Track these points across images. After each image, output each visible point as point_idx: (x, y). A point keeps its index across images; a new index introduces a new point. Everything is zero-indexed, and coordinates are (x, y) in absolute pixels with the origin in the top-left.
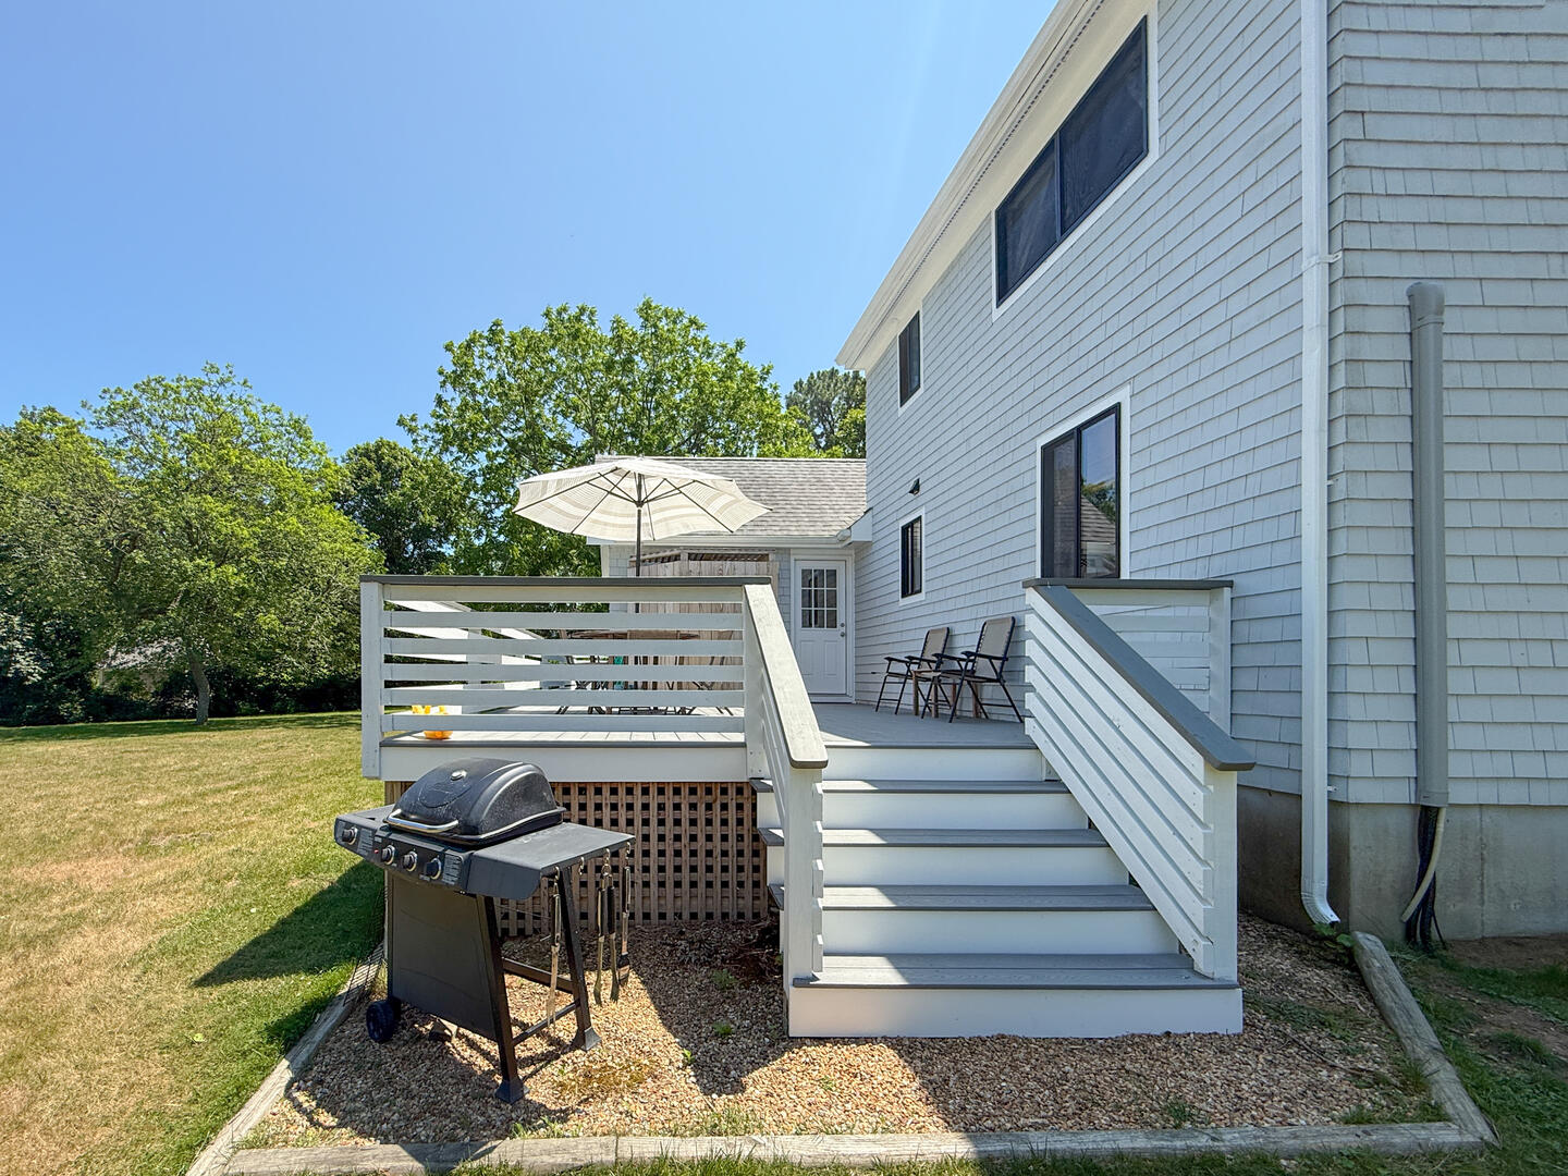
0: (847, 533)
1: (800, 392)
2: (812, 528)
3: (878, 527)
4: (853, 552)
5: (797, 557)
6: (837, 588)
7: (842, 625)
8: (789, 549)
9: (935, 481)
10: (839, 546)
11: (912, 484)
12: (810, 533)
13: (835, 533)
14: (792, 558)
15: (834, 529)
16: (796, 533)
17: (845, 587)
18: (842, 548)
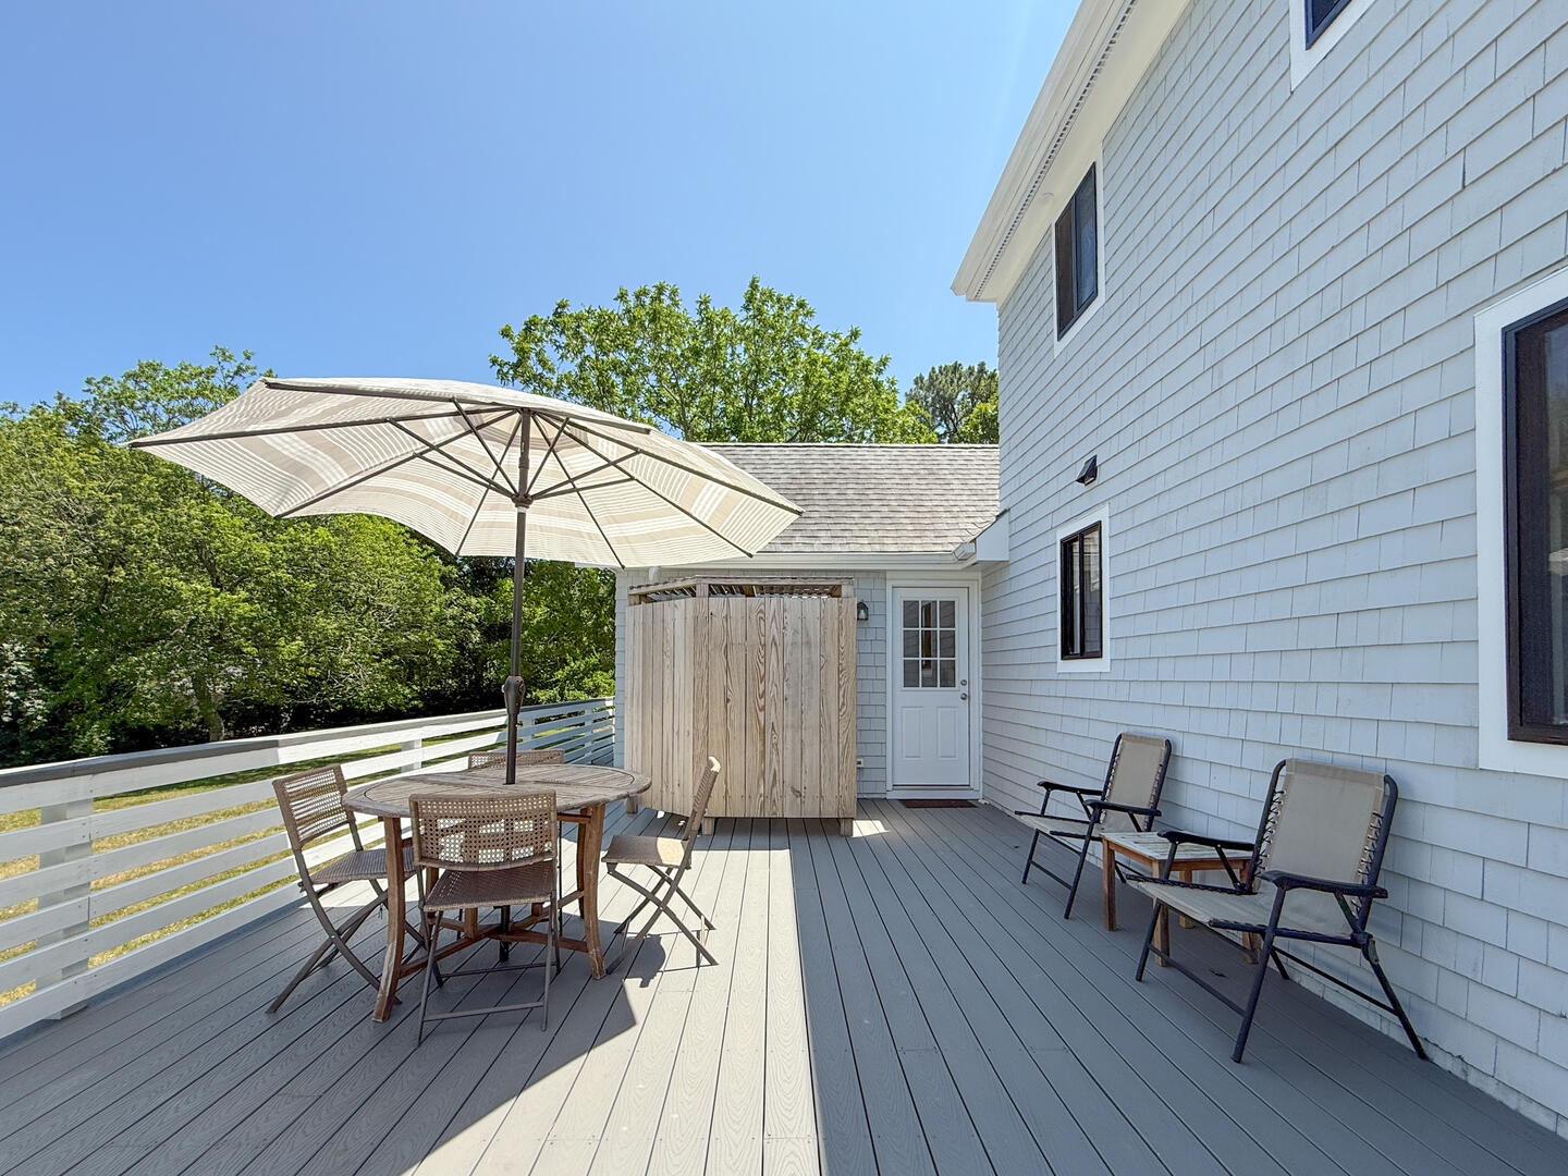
0: (970, 549)
1: (921, 388)
2: (918, 541)
3: (1019, 539)
4: (979, 575)
5: (896, 583)
6: (956, 629)
7: (964, 683)
8: (885, 571)
9: (1131, 457)
10: (959, 567)
11: (1079, 469)
12: (914, 548)
13: (952, 548)
14: (889, 584)
15: (951, 542)
16: (893, 548)
17: (968, 629)
18: (963, 570)
